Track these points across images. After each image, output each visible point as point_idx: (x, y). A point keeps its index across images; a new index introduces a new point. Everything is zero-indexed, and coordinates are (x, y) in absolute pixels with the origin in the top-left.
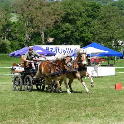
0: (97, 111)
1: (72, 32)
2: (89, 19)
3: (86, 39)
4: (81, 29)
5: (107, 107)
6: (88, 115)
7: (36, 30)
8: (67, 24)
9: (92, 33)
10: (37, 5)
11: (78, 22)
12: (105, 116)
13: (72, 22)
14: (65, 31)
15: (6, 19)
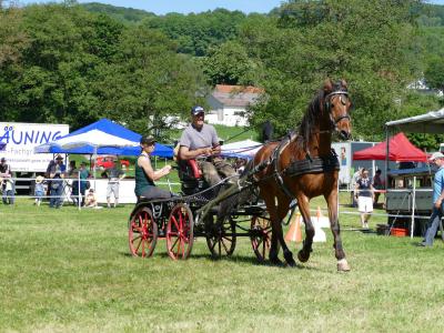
0: (114, 296)
1: (48, 91)
2: (89, 58)
3: (81, 109)
4: (69, 83)
5: (141, 284)
6: (93, 306)
8: (36, 70)
9: (97, 94)
11: (61, 65)
12: (135, 308)
13: (49, 64)
14: (29, 87)
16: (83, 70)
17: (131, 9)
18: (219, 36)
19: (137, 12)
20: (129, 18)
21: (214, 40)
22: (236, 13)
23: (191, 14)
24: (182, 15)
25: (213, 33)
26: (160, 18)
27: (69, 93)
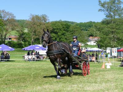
1: (56, 38)
2: (64, 32)
4: (60, 37)
7: (37, 37)
8: (53, 34)
9: (66, 39)
10: (38, 24)
11: (59, 33)
13: (56, 33)
14: (52, 38)
15: (22, 31)
16: (63, 34)
17: (72, 22)
18: (90, 27)
19: (74, 22)
20: (72, 24)
21: (89, 28)
22: (94, 22)
23: (85, 23)
24: (83, 23)
25: (89, 26)
26: (78, 24)
27: (60, 39)
